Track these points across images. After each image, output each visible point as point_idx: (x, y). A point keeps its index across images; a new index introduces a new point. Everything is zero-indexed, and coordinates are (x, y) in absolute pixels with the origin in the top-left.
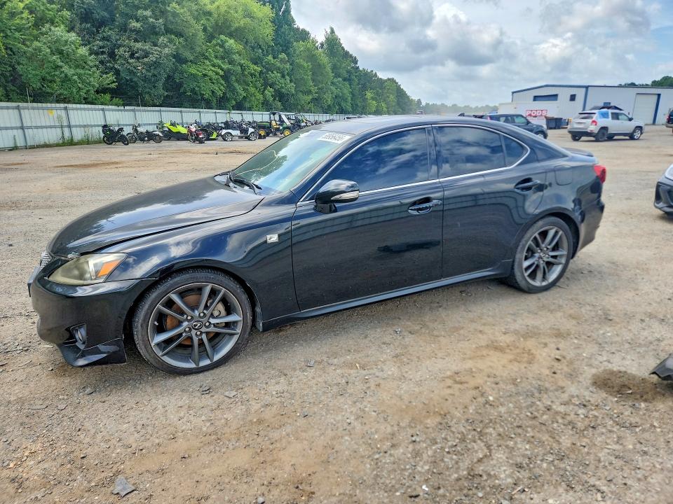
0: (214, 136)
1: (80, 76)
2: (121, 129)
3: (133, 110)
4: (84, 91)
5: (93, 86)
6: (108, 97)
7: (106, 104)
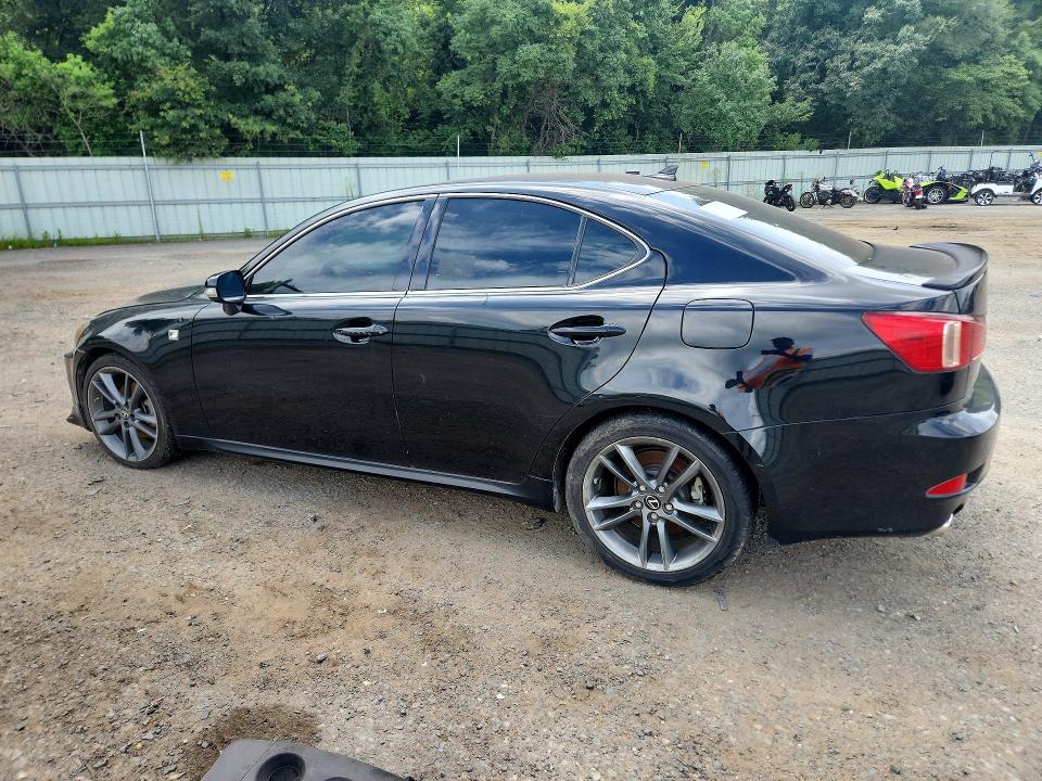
0: (960, 196)
1: (743, 111)
2: (789, 187)
3: (835, 156)
4: (744, 132)
5: (759, 125)
6: (796, 137)
7: (791, 149)
